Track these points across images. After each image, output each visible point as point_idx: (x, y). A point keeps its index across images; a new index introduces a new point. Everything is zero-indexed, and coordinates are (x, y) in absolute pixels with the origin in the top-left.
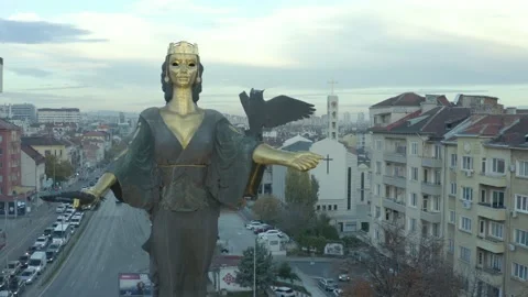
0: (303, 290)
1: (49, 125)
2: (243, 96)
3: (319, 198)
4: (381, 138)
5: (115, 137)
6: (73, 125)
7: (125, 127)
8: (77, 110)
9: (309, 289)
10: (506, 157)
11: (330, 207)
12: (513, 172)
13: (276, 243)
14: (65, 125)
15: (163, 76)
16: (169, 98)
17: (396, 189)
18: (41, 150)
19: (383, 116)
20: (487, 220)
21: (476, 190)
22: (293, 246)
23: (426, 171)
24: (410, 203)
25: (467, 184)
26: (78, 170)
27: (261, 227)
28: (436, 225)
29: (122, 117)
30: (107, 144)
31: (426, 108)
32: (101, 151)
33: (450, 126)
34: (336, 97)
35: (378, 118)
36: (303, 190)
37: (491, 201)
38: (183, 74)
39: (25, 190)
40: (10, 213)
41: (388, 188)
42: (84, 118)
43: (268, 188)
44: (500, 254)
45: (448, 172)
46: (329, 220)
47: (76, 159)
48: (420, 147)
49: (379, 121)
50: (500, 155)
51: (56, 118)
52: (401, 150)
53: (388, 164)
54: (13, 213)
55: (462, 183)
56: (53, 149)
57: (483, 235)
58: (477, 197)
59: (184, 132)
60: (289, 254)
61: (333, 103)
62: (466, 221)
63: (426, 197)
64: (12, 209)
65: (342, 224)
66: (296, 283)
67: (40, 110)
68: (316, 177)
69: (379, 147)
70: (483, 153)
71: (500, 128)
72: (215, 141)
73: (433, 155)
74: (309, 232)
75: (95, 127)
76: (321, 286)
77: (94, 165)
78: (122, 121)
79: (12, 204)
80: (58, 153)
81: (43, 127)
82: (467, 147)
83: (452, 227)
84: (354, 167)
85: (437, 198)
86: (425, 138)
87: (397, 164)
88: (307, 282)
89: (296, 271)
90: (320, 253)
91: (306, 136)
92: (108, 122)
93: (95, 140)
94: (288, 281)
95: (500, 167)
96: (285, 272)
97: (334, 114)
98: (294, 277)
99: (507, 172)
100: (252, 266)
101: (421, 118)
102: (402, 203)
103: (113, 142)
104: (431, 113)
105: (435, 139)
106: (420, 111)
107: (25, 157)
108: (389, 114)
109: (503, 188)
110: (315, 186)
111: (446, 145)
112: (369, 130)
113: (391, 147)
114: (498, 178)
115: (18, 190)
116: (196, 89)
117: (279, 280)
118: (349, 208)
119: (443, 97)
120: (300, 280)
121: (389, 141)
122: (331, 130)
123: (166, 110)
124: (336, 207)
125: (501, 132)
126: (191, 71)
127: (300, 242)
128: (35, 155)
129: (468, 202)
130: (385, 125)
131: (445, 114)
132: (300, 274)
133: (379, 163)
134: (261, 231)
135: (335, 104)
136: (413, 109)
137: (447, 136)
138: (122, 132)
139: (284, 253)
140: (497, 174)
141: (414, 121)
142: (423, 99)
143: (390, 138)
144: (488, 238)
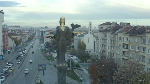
0: (82, 70)
1: (12, 30)
2: (71, 24)
3: (86, 49)
4: (101, 33)
5: (30, 34)
6: (19, 30)
7: (33, 31)
8: (19, 26)
9: (83, 70)
10: (128, 37)
11: (89, 51)
12: (130, 41)
13: (75, 59)
14: (17, 30)
15: (60, 21)
16: (61, 24)
17: (105, 45)
18: (13, 37)
19: (102, 28)
20: (125, 52)
21: (122, 45)
22: (80, 60)
23: (111, 41)
24: (107, 49)
25: (120, 43)
26: (22, 42)
27: (71, 56)
28: (114, 54)
29: (32, 28)
30: (28, 35)
31: (112, 26)
32: (27, 37)
33: (117, 30)
34: (91, 23)
35: (101, 28)
36: (82, 46)
37: (125, 47)
38: (63, 21)
39: (9, 47)
40: (6, 53)
41: (103, 45)
42: (21, 28)
43: (73, 47)
44: (127, 59)
45: (116, 41)
46: (89, 54)
47: (21, 39)
48: (110, 35)
49: (101, 29)
50: (127, 37)
51: (13, 28)
52: (106, 36)
53: (103, 39)
54: (7, 53)
55: (119, 43)
56: (16, 37)
57: (124, 55)
58: (122, 46)
59: (63, 29)
60: (78, 62)
61: (90, 24)
62: (120, 52)
63: (111, 47)
64: (6, 52)
65: (92, 56)
66: (80, 68)
67: (9, 26)
68: (85, 44)
69: (100, 35)
70: (123, 36)
71: (128, 30)
72: (67, 31)
73: (113, 37)
74: (83, 57)
75: (25, 31)
76: (86, 69)
77: (25, 41)
78: (32, 29)
79: (6, 51)
80: (17, 38)
81: (11, 31)
82: (120, 35)
83: (117, 53)
84: (96, 41)
85: (114, 47)
86: (111, 33)
87: (105, 39)
88: (83, 68)
89: (80, 66)
90: (86, 62)
91: (84, 33)
92: (28, 29)
93: (25, 34)
94: (78, 68)
95: (127, 39)
96: (78, 66)
97: (91, 27)
98: (80, 67)
99: (129, 41)
100: (70, 63)
101: (110, 28)
102: (106, 49)
103: (30, 35)
104: (113, 27)
105: (113, 33)
106: (110, 26)
107: (9, 38)
108: (103, 27)
109: (128, 44)
110: (85, 46)
111: (116, 34)
112: (98, 31)
113: (103, 35)
114: (127, 42)
115: (8, 47)
116: (64, 23)
117: (76, 68)
118: (94, 51)
119: (116, 23)
120: (81, 68)
121: (103, 34)
122: (90, 31)
123: (60, 26)
124: (91, 51)
125: (128, 31)
126: (64, 21)
127: (81, 59)
128: (12, 38)
129: (120, 48)
130: (102, 30)
131: (116, 27)
132: (81, 66)
133: (100, 39)
134: (72, 57)
135: (91, 25)
136: (109, 26)
137: (116, 32)
138: (32, 32)
139: (77, 62)
140: (127, 41)
141: (109, 29)
142: (111, 24)
143: (103, 33)
144: (125, 56)
